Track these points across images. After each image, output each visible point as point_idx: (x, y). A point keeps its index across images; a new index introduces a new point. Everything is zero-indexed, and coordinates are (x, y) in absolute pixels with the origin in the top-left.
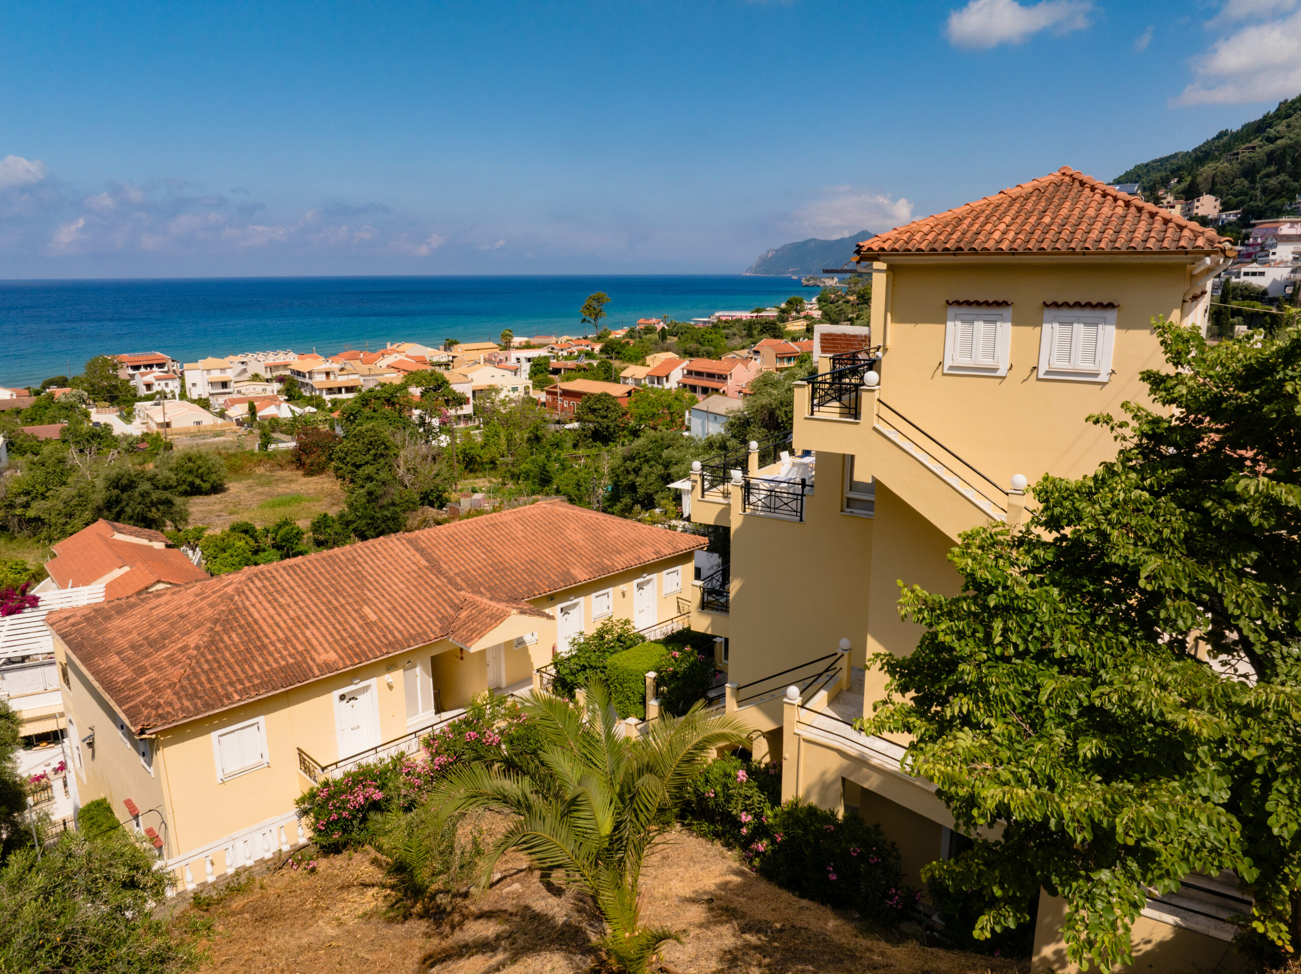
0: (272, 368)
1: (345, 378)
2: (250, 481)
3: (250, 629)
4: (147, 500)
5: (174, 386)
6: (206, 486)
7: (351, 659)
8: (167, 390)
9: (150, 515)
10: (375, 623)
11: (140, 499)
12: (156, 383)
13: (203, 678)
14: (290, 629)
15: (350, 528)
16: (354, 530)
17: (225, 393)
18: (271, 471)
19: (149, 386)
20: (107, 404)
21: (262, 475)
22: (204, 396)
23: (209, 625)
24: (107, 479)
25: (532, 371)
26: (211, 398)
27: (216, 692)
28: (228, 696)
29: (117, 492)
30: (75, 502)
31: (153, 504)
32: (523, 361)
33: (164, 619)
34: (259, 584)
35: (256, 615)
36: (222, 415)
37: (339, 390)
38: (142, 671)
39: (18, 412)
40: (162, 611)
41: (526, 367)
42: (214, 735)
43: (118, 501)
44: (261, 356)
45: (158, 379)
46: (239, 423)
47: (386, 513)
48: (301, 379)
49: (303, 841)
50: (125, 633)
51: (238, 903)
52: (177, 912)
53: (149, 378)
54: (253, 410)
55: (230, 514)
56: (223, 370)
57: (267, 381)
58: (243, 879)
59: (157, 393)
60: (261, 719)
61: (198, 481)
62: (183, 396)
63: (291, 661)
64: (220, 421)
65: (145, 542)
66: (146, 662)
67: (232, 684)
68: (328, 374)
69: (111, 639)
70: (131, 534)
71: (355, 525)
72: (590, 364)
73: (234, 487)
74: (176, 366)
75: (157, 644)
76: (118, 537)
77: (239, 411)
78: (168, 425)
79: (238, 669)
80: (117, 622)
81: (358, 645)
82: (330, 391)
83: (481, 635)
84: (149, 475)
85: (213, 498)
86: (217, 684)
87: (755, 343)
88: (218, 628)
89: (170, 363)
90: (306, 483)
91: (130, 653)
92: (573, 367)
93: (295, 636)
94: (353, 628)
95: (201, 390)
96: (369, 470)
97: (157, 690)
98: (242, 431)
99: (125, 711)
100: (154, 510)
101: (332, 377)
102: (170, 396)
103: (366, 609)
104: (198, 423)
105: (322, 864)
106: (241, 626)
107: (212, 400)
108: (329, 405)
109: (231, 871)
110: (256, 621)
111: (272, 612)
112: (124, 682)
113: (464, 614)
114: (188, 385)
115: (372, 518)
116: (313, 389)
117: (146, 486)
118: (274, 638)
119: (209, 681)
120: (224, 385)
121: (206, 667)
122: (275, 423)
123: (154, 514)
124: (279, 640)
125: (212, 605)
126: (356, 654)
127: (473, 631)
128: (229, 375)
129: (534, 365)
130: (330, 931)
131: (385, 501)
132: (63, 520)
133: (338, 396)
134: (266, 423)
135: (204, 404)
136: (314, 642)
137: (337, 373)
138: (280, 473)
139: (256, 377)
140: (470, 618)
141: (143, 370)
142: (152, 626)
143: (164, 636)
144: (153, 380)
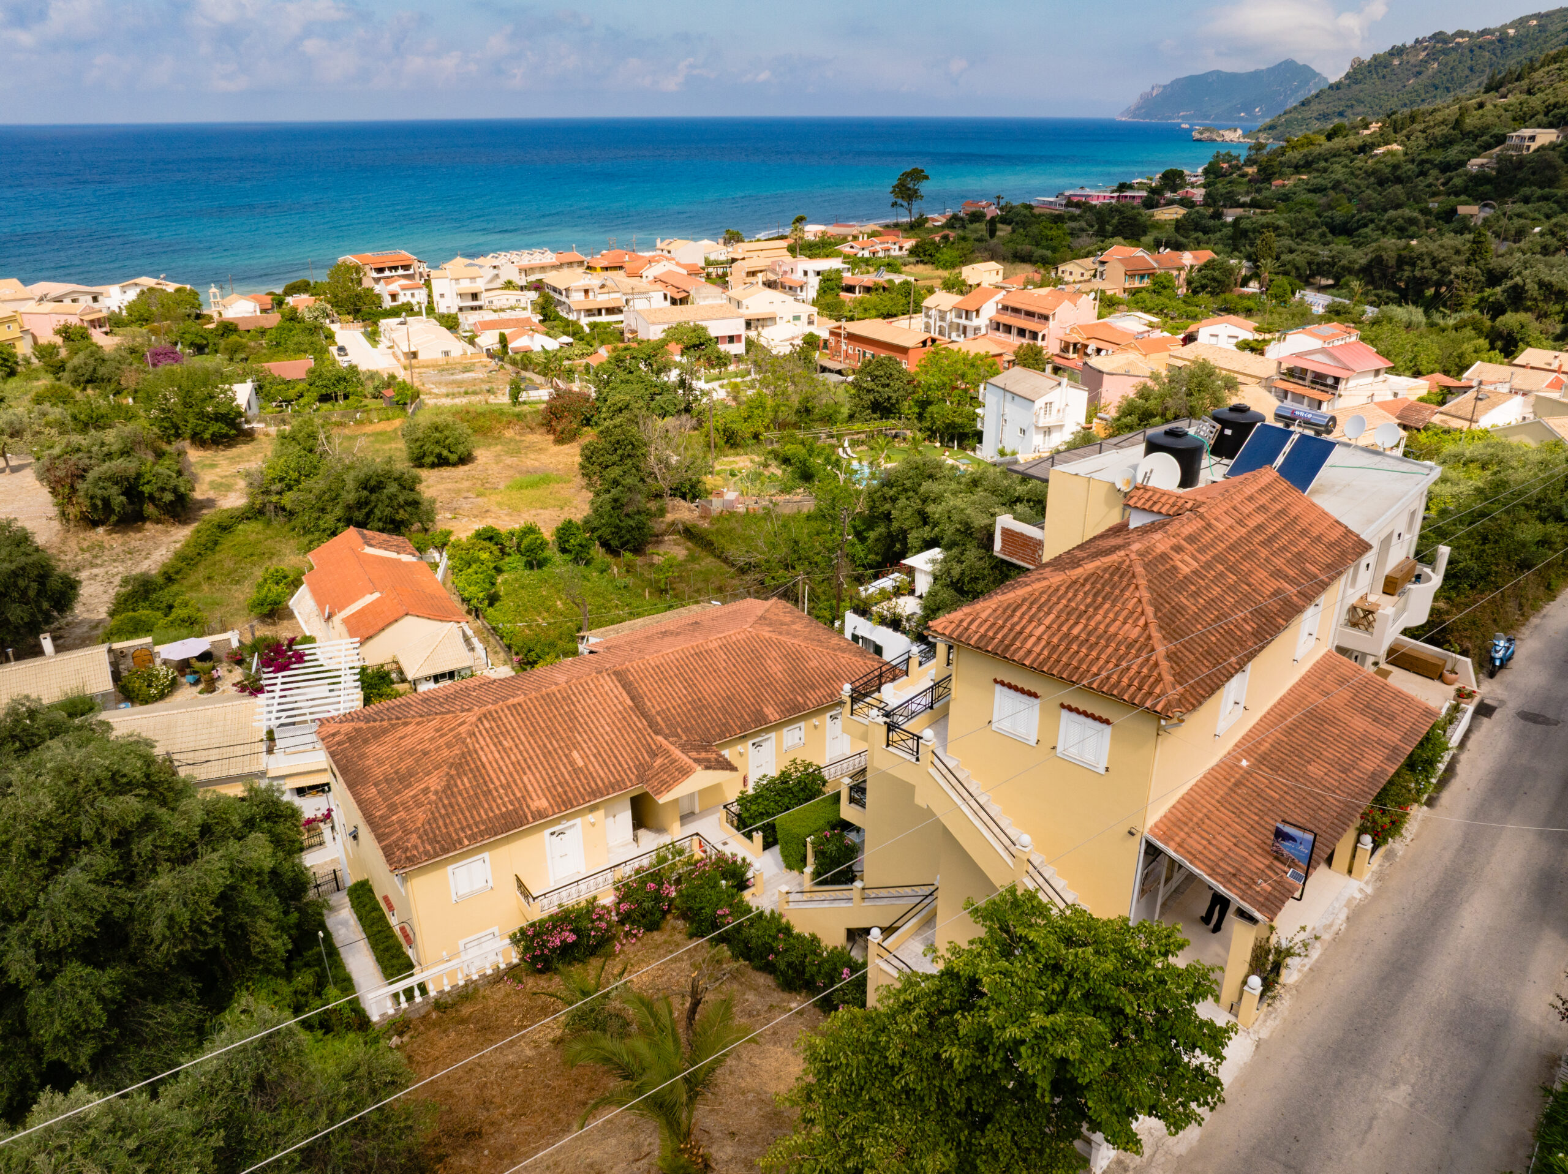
0: (526, 271)
1: (605, 297)
2: (499, 447)
3: (479, 772)
4: (395, 503)
5: (421, 296)
6: (453, 458)
7: (559, 807)
8: (414, 301)
9: (398, 517)
10: (581, 769)
11: (387, 502)
12: (402, 293)
13: (441, 823)
14: (511, 775)
15: (596, 534)
16: (599, 538)
17: (473, 308)
18: (521, 434)
19: (394, 297)
20: (351, 318)
21: (511, 440)
22: (454, 310)
23: (445, 768)
24: (356, 479)
25: (821, 288)
26: (460, 315)
27: (450, 836)
28: (460, 842)
29: (366, 493)
30: (326, 497)
31: (401, 507)
32: (811, 274)
33: (411, 752)
34: (487, 725)
35: (484, 759)
36: (471, 341)
37: (599, 312)
38: (393, 808)
39: (263, 332)
40: (407, 743)
41: (814, 282)
42: (450, 868)
43: (367, 503)
44: (513, 256)
45: (404, 288)
46: (490, 354)
47: (631, 523)
48: (557, 296)
49: (515, 961)
50: (381, 763)
51: (466, 1010)
52: (423, 1012)
53: (394, 287)
54: (503, 341)
55: (478, 496)
56: (473, 279)
57: (522, 288)
58: (470, 989)
59: (403, 304)
60: (486, 855)
61: (445, 453)
62: (431, 310)
63: (510, 807)
64: (470, 349)
65: (393, 555)
66: (396, 799)
67: (463, 829)
68: (586, 292)
69: (370, 768)
70: (381, 546)
71: (599, 532)
72: (891, 281)
73: (483, 455)
74: (424, 268)
75: (405, 779)
76: (368, 550)
77: (489, 340)
78: (414, 355)
79: (468, 814)
80: (373, 749)
81: (565, 792)
82: (589, 312)
83: (669, 788)
84: (396, 475)
85: (462, 470)
86: (452, 829)
87: (1103, 249)
88: (453, 772)
89: (416, 264)
90: (556, 454)
91: (384, 785)
92: (870, 284)
93: (515, 781)
94: (562, 774)
95: (447, 304)
96: (615, 472)
97: (407, 832)
98: (493, 364)
99: (383, 849)
100: (401, 511)
101: (591, 294)
102: (416, 309)
103: (575, 754)
104: (447, 353)
105: (530, 982)
106: (471, 770)
107: (461, 317)
108: (587, 330)
109: (461, 983)
110: (484, 767)
111: (497, 756)
112: (381, 817)
113: (659, 762)
114: (436, 297)
115: (617, 527)
116: (570, 310)
117: (392, 488)
118: (498, 783)
119: (446, 826)
120: (475, 296)
121: (443, 812)
122: (525, 361)
123: (402, 515)
124: (502, 786)
125: (449, 745)
126: (563, 802)
127: (663, 783)
128: (479, 286)
129: (824, 281)
130: (529, 1052)
131: (630, 510)
132: (316, 515)
133: (597, 319)
134: (518, 357)
135: (451, 323)
136: (530, 788)
137: (597, 290)
138: (531, 438)
139: (509, 285)
140: (664, 768)
141: (387, 273)
142: (401, 759)
143: (411, 773)
144: (398, 290)
